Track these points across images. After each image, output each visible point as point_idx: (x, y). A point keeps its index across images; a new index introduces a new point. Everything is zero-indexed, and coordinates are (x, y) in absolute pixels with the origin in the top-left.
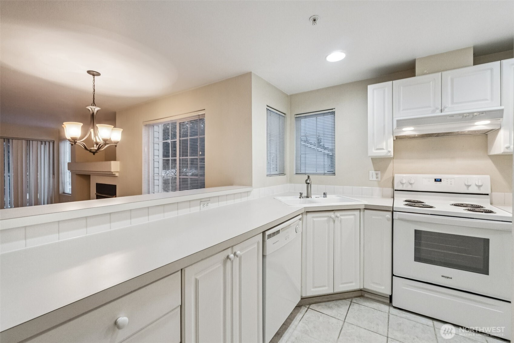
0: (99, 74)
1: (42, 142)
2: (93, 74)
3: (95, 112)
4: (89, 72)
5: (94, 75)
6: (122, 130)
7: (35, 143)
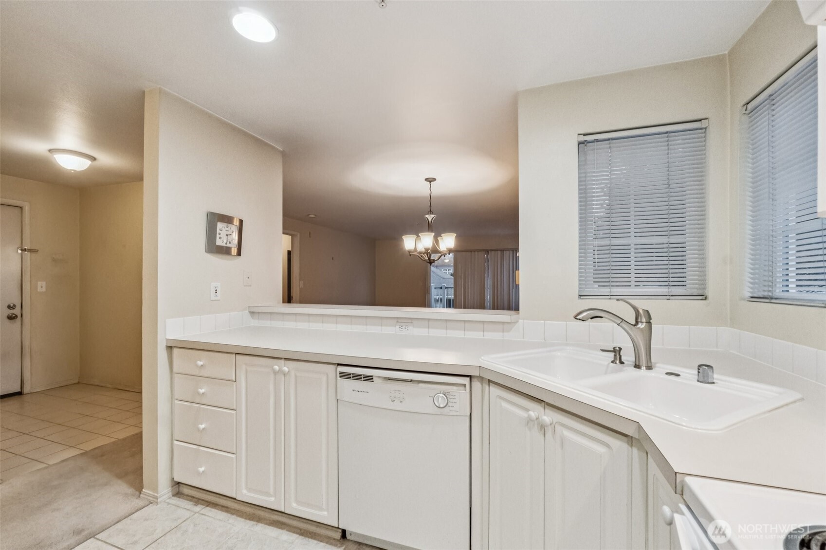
0: (434, 180)
1: (513, 250)
2: (430, 180)
3: (430, 219)
4: (427, 180)
5: (430, 182)
6: (456, 235)
7: (508, 252)
